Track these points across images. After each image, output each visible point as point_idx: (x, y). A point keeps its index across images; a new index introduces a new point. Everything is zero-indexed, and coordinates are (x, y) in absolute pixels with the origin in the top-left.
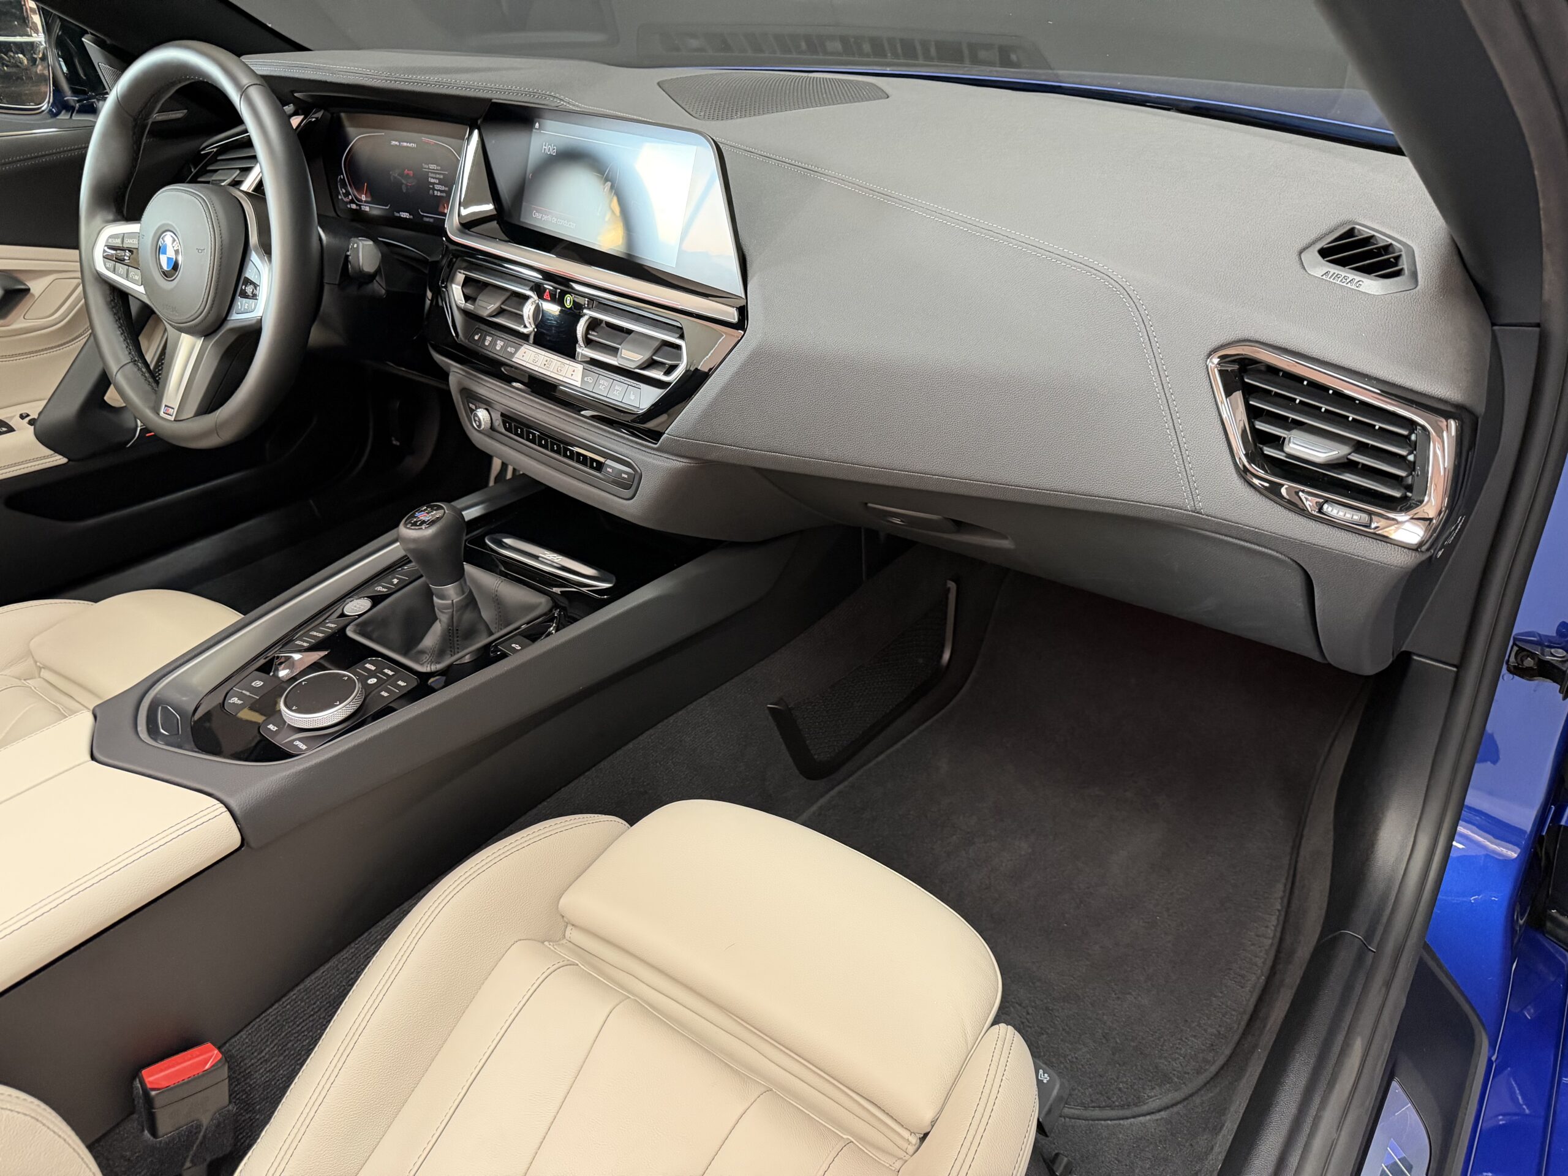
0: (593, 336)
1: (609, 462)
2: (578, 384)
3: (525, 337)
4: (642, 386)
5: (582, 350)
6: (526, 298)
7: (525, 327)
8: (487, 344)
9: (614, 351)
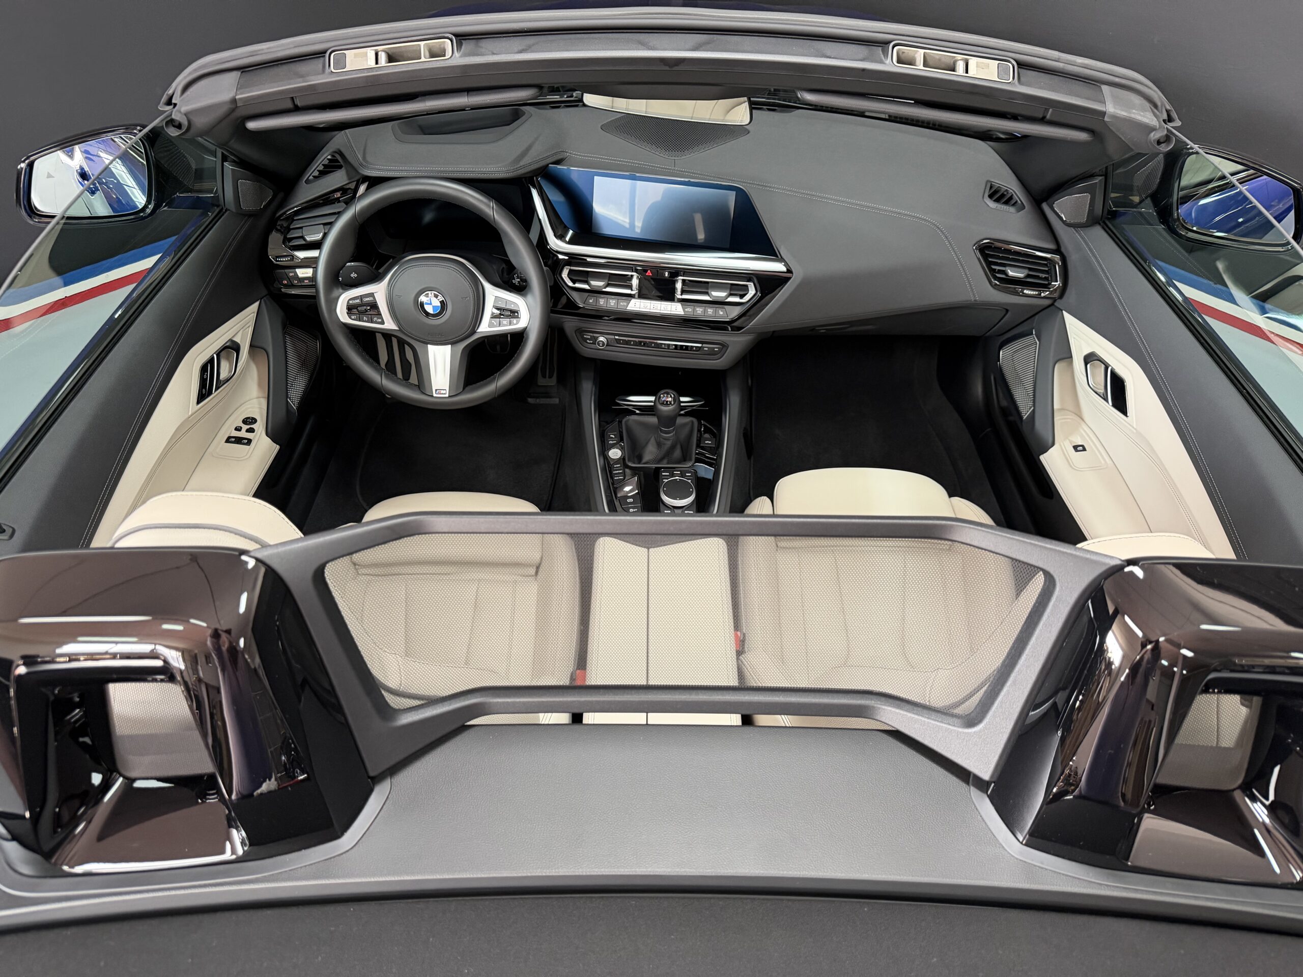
0: (686, 288)
1: (704, 345)
2: (683, 313)
3: (631, 296)
4: (726, 307)
5: (678, 295)
6: (632, 276)
7: (632, 290)
8: (602, 303)
9: (707, 293)
